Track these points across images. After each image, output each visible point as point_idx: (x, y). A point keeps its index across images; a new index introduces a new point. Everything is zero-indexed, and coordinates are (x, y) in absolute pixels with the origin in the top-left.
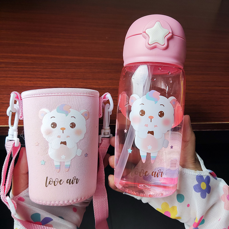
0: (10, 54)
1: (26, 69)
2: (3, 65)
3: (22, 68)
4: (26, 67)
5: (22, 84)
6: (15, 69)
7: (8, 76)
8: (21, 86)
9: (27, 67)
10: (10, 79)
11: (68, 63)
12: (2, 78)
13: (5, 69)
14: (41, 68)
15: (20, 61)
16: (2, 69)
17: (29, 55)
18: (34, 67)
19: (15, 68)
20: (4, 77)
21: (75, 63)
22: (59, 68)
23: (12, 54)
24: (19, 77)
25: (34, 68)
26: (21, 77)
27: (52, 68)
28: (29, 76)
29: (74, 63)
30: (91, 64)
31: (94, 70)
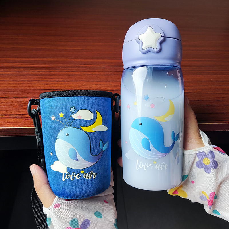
0: (27, 59)
2: (21, 70)
3: (39, 72)
7: (27, 80)
8: (39, 89)
9: (44, 70)
11: (83, 66)
14: (57, 72)
15: (37, 65)
16: (21, 73)
17: (46, 59)
19: (33, 72)
20: (23, 81)
23: (30, 59)
24: (37, 81)
25: (50, 72)
28: (46, 79)
30: (105, 66)
31: (108, 72)
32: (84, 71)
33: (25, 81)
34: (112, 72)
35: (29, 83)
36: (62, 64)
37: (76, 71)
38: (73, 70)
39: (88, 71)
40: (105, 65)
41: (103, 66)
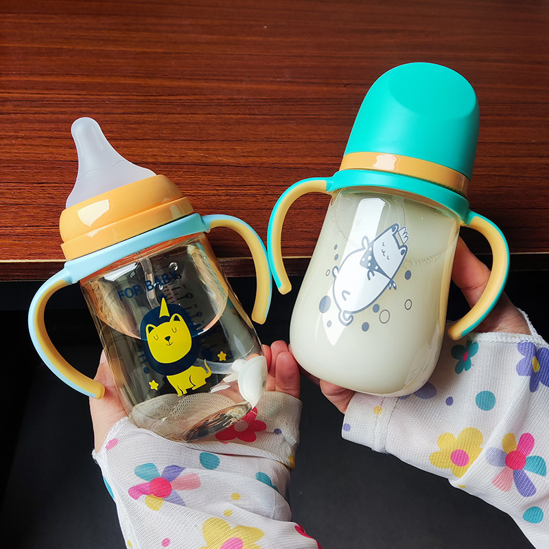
2: (9, 107)
3: (53, 113)
5: (52, 155)
6: (36, 115)
7: (21, 134)
8: (51, 159)
11: (166, 98)
13: (13, 116)
15: (49, 96)
16: (6, 116)
17: (71, 79)
20: (10, 137)
22: (142, 113)
23: (32, 78)
24: (46, 137)
26: (51, 138)
27: (123, 114)
29: (178, 98)
30: (221, 99)
31: (228, 116)
32: (169, 114)
33: (17, 137)
34: (239, 116)
35: (26, 143)
36: (112, 91)
37: (147, 113)
38: (140, 110)
39: (179, 114)
40: (222, 97)
41: (218, 100)
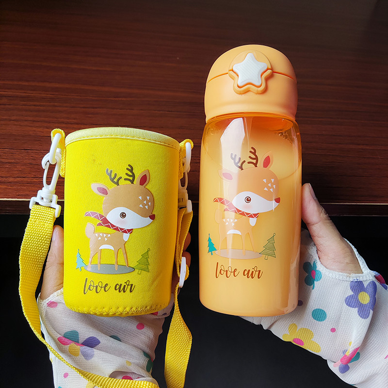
0: (16, 83)
1: (42, 108)
2: (4, 101)
3: (35, 105)
4: (42, 104)
5: (35, 132)
6: (23, 106)
7: (13, 118)
8: (33, 135)
9: (44, 104)
10: (16, 123)
11: (112, 99)
12: (2, 122)
13: (7, 106)
14: (66, 107)
15: (32, 95)
16: (2, 106)
17: (47, 85)
18: (56, 104)
19: (25, 105)
20: (5, 120)
21: (123, 99)
22: (96, 108)
23: (20, 83)
24: (31, 121)
25: (56, 106)
26: (34, 121)
27: (84, 108)
28: (46, 119)
29: (120, 99)
30: (150, 101)
31: (154, 112)
33: (10, 120)
36: (76, 93)
38: (94, 106)
39: (121, 109)
